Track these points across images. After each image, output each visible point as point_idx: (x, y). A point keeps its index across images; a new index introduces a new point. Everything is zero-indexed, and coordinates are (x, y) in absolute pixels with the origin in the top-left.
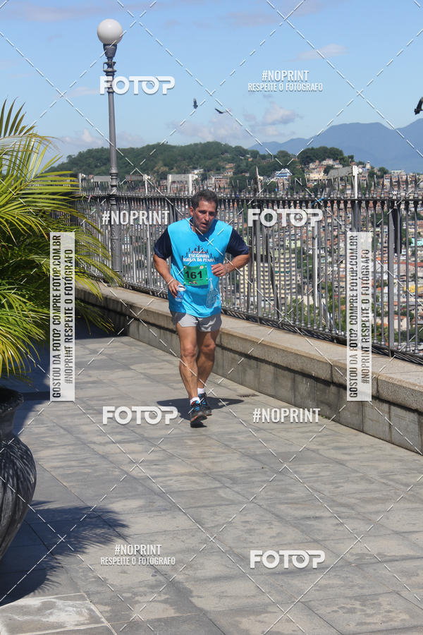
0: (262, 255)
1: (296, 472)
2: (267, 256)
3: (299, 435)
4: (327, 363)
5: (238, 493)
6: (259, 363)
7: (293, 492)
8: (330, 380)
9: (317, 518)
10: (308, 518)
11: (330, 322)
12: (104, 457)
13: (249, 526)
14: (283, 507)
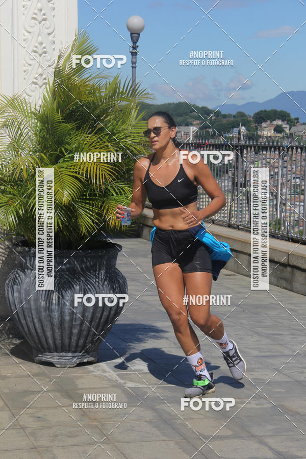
0: (241, 184)
1: (266, 314)
2: (245, 184)
3: (266, 296)
4: (285, 252)
5: (231, 322)
6: (238, 254)
7: (264, 323)
8: (287, 264)
9: (280, 334)
10: (275, 334)
11: (288, 228)
12: (143, 302)
13: (239, 336)
14: (259, 329)
